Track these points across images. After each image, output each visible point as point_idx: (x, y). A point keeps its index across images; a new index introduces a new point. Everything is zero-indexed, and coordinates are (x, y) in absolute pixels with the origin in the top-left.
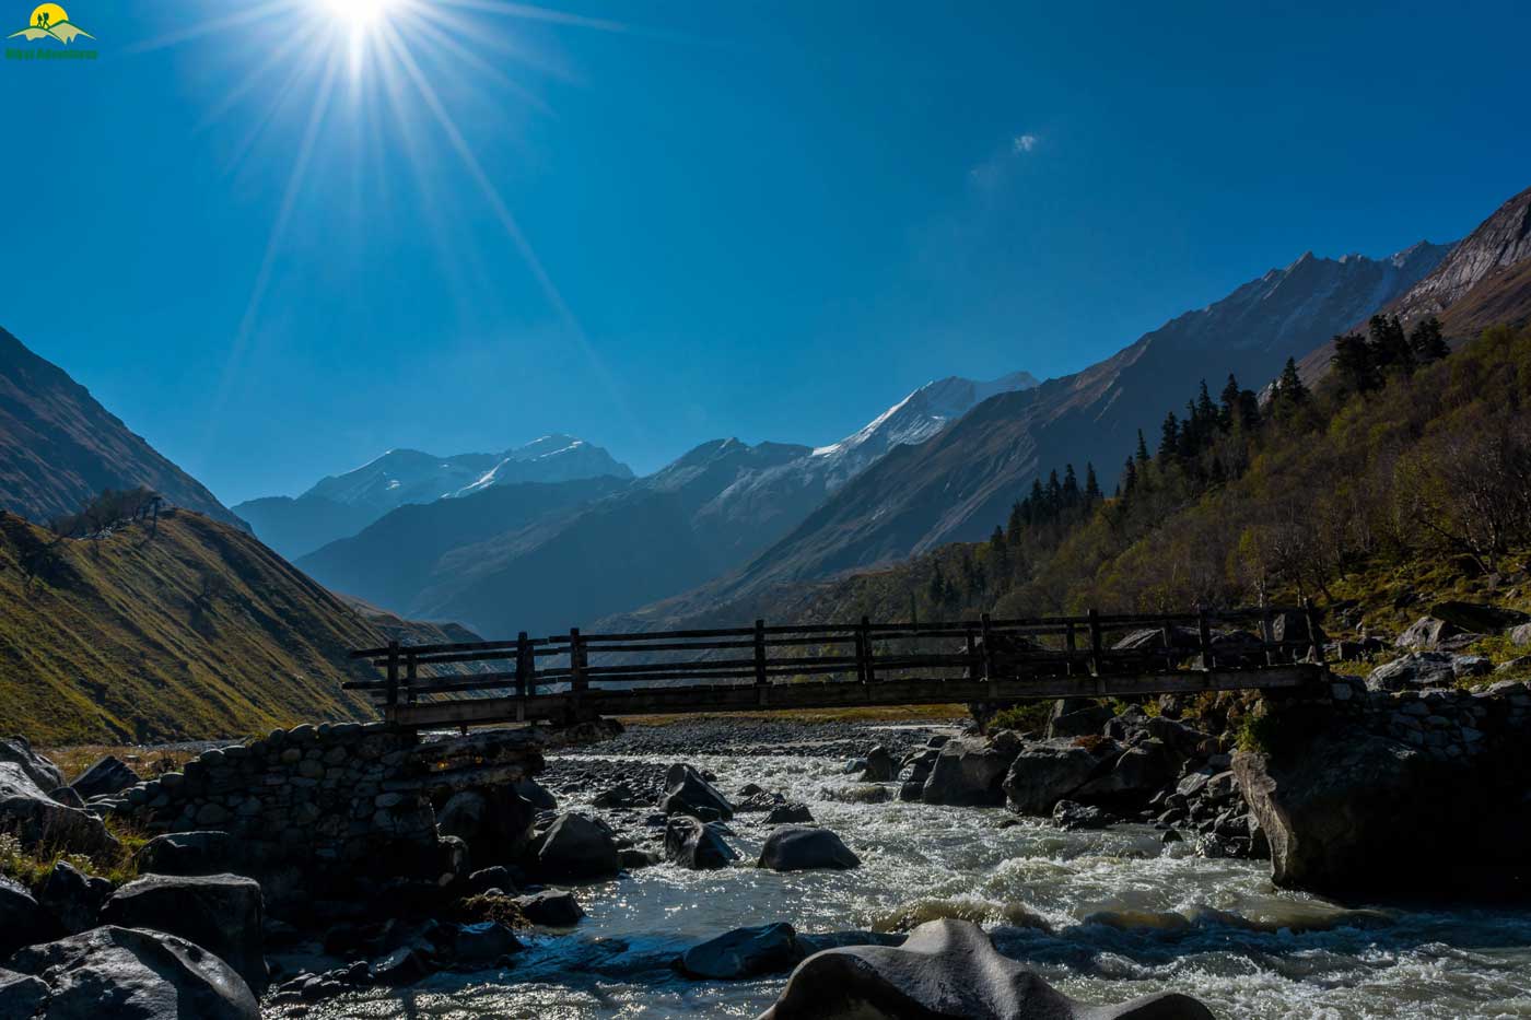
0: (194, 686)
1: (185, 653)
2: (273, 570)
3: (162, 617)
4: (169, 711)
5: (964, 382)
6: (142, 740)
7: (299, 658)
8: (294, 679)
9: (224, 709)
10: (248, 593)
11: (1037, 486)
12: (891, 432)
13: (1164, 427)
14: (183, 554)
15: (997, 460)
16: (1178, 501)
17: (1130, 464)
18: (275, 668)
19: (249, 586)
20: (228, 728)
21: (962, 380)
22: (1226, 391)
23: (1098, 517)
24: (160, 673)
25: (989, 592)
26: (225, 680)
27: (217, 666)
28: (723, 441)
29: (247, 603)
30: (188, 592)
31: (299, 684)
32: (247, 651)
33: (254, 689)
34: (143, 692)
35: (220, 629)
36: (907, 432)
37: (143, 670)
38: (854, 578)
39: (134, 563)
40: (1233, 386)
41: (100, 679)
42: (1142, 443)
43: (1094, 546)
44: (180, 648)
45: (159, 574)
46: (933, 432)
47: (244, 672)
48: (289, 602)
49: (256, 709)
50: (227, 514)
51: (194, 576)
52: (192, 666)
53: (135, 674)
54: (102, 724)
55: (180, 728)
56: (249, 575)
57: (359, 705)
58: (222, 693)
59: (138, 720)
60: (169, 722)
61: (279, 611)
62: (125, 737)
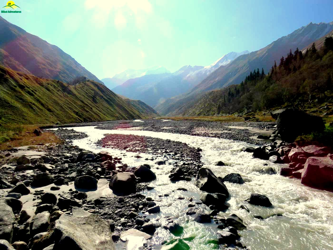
0: (93, 112)
1: (92, 106)
2: (107, 91)
3: (88, 100)
4: (90, 117)
5: (234, 53)
6: (85, 122)
7: (112, 107)
8: (111, 111)
9: (99, 116)
10: (103, 95)
11: (251, 73)
12: (220, 63)
13: (281, 60)
14: (91, 88)
15: (241, 69)
16: (283, 75)
17: (273, 68)
18: (108, 109)
19: (103, 94)
20: (100, 119)
21: (234, 52)
22: (296, 51)
23: (265, 79)
24: (87, 110)
25: (240, 94)
26: (99, 111)
27: (97, 108)
28: (187, 66)
29: (102, 97)
30: (92, 95)
31: (112, 111)
32: (103, 105)
33: (104, 112)
34: (84, 113)
35: (98, 102)
36: (223, 63)
37: (84, 109)
38: (212, 92)
39: (82, 90)
40: (298, 50)
41: (77, 111)
42: (275, 63)
43: (264, 85)
44: (91, 105)
45: (87, 92)
46: (228, 63)
47: (102, 109)
48: (110, 97)
49: (105, 116)
50: (100, 81)
51: (93, 92)
52: (93, 108)
53: (83, 110)
54: (77, 119)
55: (91, 120)
56: (102, 91)
57: (123, 115)
58: (99, 113)
59: (84, 118)
60: (89, 119)
61: (108, 98)
62: (82, 121)
